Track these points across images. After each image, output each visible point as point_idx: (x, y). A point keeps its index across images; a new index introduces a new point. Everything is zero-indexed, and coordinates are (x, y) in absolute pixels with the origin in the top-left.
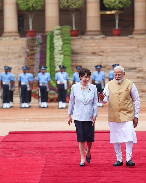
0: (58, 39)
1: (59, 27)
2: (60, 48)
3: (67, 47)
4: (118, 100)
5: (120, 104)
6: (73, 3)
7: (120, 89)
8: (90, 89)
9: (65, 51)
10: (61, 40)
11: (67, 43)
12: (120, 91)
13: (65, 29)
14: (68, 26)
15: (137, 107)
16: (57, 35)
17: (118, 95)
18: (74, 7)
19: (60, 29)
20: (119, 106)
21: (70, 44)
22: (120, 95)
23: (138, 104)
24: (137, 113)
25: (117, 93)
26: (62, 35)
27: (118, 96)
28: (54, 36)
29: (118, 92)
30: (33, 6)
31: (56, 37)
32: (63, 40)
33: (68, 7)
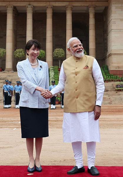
0: (52, 72)
1: (53, 66)
2: (53, 76)
3: (56, 76)
4: (74, 83)
5: (77, 87)
6: (59, 55)
7: (76, 68)
8: (41, 67)
9: (55, 78)
10: (53, 72)
11: (56, 74)
12: (77, 70)
13: (55, 67)
14: (57, 66)
15: (99, 91)
16: (51, 70)
17: (74, 75)
18: (60, 57)
19: (53, 67)
20: (76, 90)
21: (58, 74)
22: (76, 75)
23: (100, 88)
24: (98, 99)
25: (73, 73)
26: (54, 70)
27: (75, 77)
28: (50, 71)
29: (74, 71)
30: (40, 56)
31: (51, 71)
32: (54, 73)
33: (57, 57)
